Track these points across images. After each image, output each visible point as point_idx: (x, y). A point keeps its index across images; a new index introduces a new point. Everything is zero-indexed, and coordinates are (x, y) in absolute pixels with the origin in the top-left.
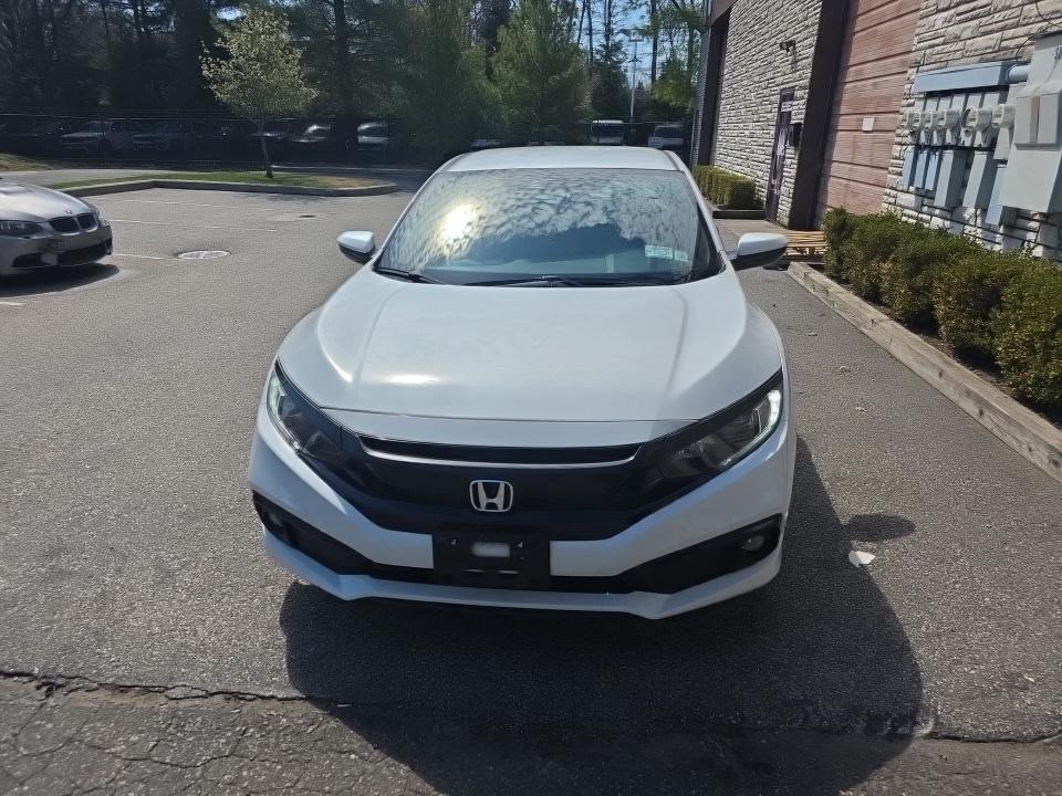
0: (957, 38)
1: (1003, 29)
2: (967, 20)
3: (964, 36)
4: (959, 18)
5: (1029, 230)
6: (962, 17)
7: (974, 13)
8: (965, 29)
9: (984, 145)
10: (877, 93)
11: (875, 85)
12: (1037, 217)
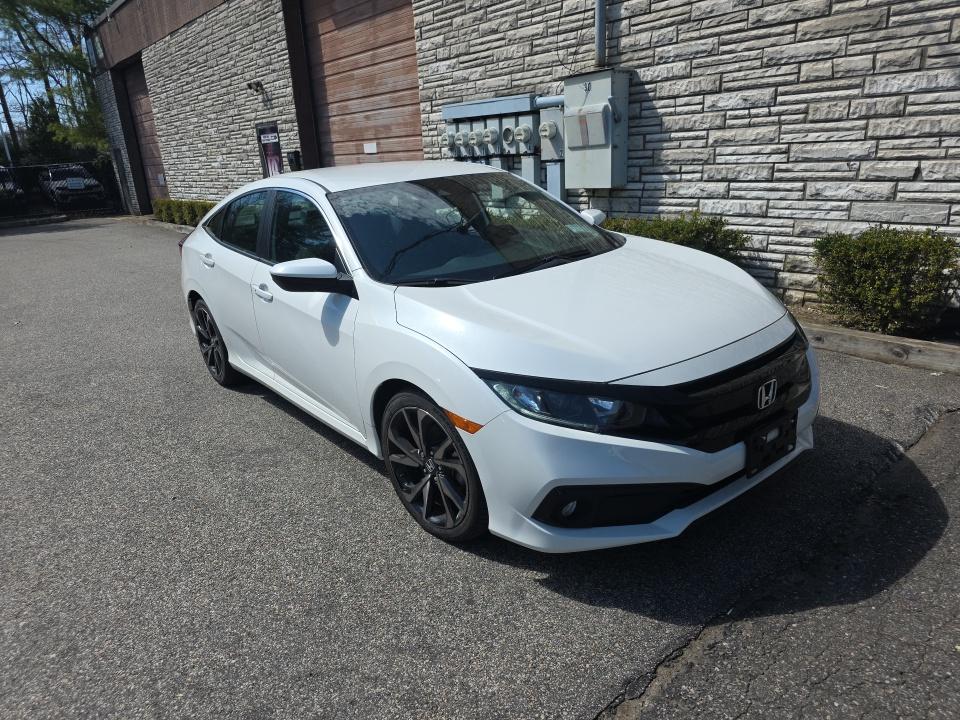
0: (466, 80)
1: (511, 73)
2: (472, 67)
3: (472, 77)
4: (461, 65)
5: (581, 203)
6: (466, 64)
7: (478, 61)
8: (472, 73)
9: (529, 152)
10: (371, 123)
11: (367, 117)
12: (584, 194)
